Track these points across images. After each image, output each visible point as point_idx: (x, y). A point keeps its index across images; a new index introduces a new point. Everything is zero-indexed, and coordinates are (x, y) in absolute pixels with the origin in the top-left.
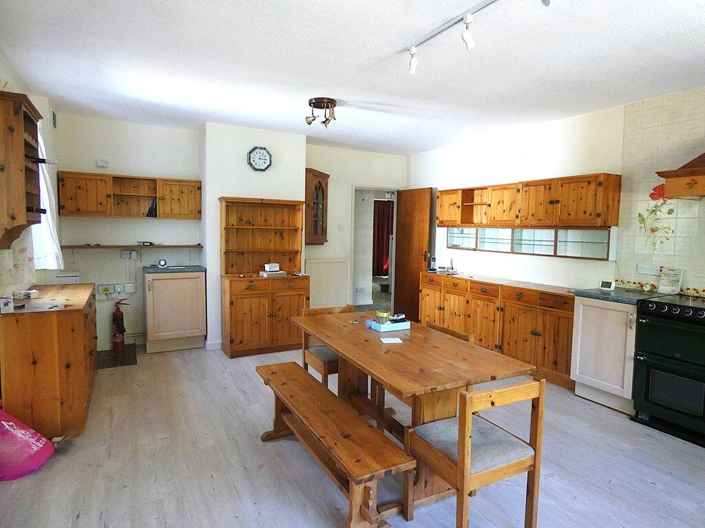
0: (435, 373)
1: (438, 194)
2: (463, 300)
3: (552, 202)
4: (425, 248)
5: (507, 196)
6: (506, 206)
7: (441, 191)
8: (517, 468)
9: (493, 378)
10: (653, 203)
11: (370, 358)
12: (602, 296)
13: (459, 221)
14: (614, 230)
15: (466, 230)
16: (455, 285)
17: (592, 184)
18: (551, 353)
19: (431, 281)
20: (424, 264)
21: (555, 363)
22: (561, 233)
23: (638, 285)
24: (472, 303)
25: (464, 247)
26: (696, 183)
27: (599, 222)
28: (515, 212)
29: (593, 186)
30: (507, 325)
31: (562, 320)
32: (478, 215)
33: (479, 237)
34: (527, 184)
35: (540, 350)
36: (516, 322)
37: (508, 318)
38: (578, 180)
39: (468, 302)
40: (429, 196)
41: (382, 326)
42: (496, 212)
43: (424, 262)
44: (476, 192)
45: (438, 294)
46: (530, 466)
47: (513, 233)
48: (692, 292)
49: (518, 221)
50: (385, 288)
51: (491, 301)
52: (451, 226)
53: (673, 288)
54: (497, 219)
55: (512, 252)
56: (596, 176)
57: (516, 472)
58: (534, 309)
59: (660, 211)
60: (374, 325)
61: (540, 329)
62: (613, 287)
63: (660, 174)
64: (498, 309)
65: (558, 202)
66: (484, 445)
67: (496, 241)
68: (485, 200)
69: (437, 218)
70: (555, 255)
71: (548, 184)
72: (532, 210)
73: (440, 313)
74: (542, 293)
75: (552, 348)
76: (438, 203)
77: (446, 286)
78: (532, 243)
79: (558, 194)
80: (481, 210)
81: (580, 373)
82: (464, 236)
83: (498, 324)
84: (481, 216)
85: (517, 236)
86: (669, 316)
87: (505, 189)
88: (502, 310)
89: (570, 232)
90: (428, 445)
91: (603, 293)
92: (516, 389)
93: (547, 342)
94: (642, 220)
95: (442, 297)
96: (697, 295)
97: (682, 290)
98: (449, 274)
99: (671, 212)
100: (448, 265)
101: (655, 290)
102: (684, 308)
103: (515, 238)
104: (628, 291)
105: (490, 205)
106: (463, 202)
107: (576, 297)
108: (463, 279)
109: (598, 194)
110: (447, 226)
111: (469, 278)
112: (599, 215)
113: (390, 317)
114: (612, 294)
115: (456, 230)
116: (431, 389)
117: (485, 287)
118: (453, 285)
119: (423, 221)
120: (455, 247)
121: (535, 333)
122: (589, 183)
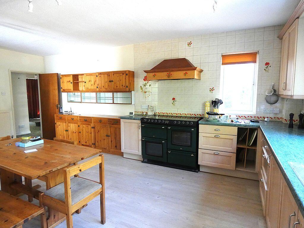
0: (53, 163)
1: (61, 76)
2: (76, 125)
3: (110, 81)
4: (57, 103)
5: (93, 78)
6: (92, 83)
7: (62, 75)
8: (95, 195)
9: (82, 159)
10: (145, 82)
11: (15, 163)
12: (130, 118)
13: (72, 90)
14: (133, 92)
15: (76, 94)
16: (73, 119)
17: (124, 74)
18: (114, 143)
19: (61, 119)
20: (57, 110)
21: (116, 146)
22: (115, 94)
23: (142, 113)
24: (81, 126)
25: (76, 101)
26: (156, 75)
27: (127, 90)
28: (96, 85)
29: (124, 75)
30: (97, 134)
31: (117, 129)
32: (81, 87)
33: (82, 96)
34: (100, 74)
35: (110, 142)
36: (100, 132)
37: (97, 131)
38: (120, 72)
39: (79, 126)
40: (57, 77)
41: (25, 144)
42: (88, 85)
43: (57, 109)
44: (79, 76)
45: (64, 124)
46: (101, 192)
47: (96, 94)
48: (157, 114)
49: (98, 89)
50: (38, 124)
51: (89, 124)
52: (69, 92)
53: (152, 113)
54: (89, 88)
55: (97, 103)
56: (125, 71)
57: (94, 197)
58: (106, 126)
59: (147, 85)
60: (21, 144)
61: (109, 134)
62: (133, 115)
63: (145, 71)
64: (92, 128)
65: (112, 81)
66: (80, 189)
67: (90, 98)
68: (83, 80)
69: (62, 88)
70: (113, 103)
71: (108, 74)
72: (103, 85)
73: (66, 133)
74: (109, 119)
75: (114, 141)
76: (61, 81)
77: (68, 120)
78: (104, 98)
79: (112, 78)
80: (82, 85)
81: (124, 149)
82: (76, 96)
83: (93, 135)
84: (83, 87)
85: (98, 96)
86: (150, 123)
87: (91, 75)
88: (94, 128)
89: (118, 93)
90: (52, 198)
91: (131, 117)
92: (91, 161)
93: (112, 139)
94: (142, 89)
95: (67, 125)
96: (159, 115)
97: (155, 113)
98: (70, 114)
99: (150, 86)
100: (69, 110)
101: (147, 114)
102: (154, 119)
103: (97, 97)
104: (138, 115)
105: (85, 82)
106: (73, 80)
107: (121, 119)
108: (76, 116)
109: (126, 79)
110: (67, 92)
111: (79, 115)
112: (127, 87)
113: (31, 139)
114: (134, 117)
115: (71, 94)
116: (50, 171)
117: (86, 119)
118: (71, 119)
119: (54, 89)
120: (71, 101)
121: (107, 136)
122: (123, 74)
